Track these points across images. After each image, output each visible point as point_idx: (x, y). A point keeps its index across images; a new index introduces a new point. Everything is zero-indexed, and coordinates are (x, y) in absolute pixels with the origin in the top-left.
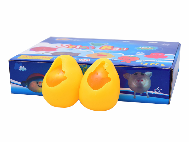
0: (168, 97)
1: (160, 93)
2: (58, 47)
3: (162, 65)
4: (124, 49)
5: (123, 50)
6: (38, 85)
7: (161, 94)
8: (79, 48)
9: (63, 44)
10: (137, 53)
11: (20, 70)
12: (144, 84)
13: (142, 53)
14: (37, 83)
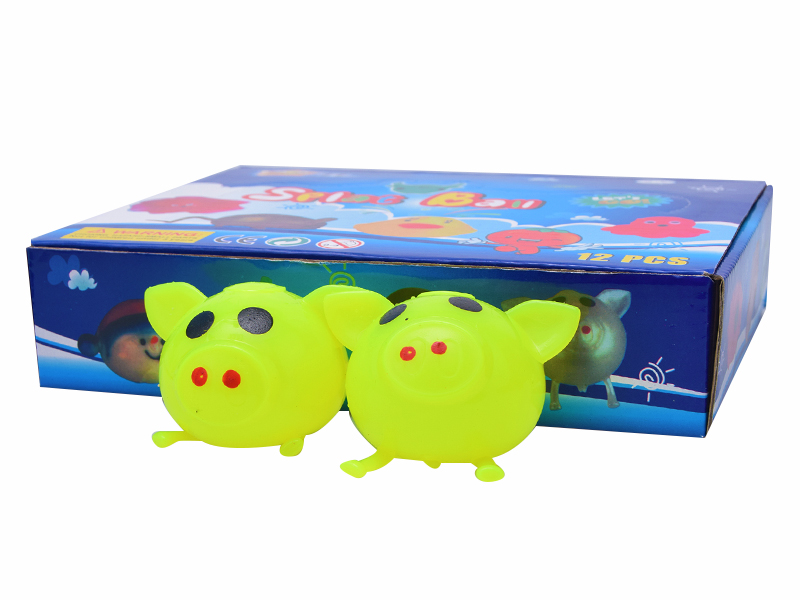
0: (703, 404)
1: (665, 383)
2: (252, 197)
3: (674, 264)
4: (523, 202)
5: (520, 207)
6: (147, 353)
7: (671, 388)
8: (338, 201)
9: (278, 187)
10: (578, 218)
11: (71, 285)
12: (594, 346)
13: (598, 218)
14: (143, 342)
